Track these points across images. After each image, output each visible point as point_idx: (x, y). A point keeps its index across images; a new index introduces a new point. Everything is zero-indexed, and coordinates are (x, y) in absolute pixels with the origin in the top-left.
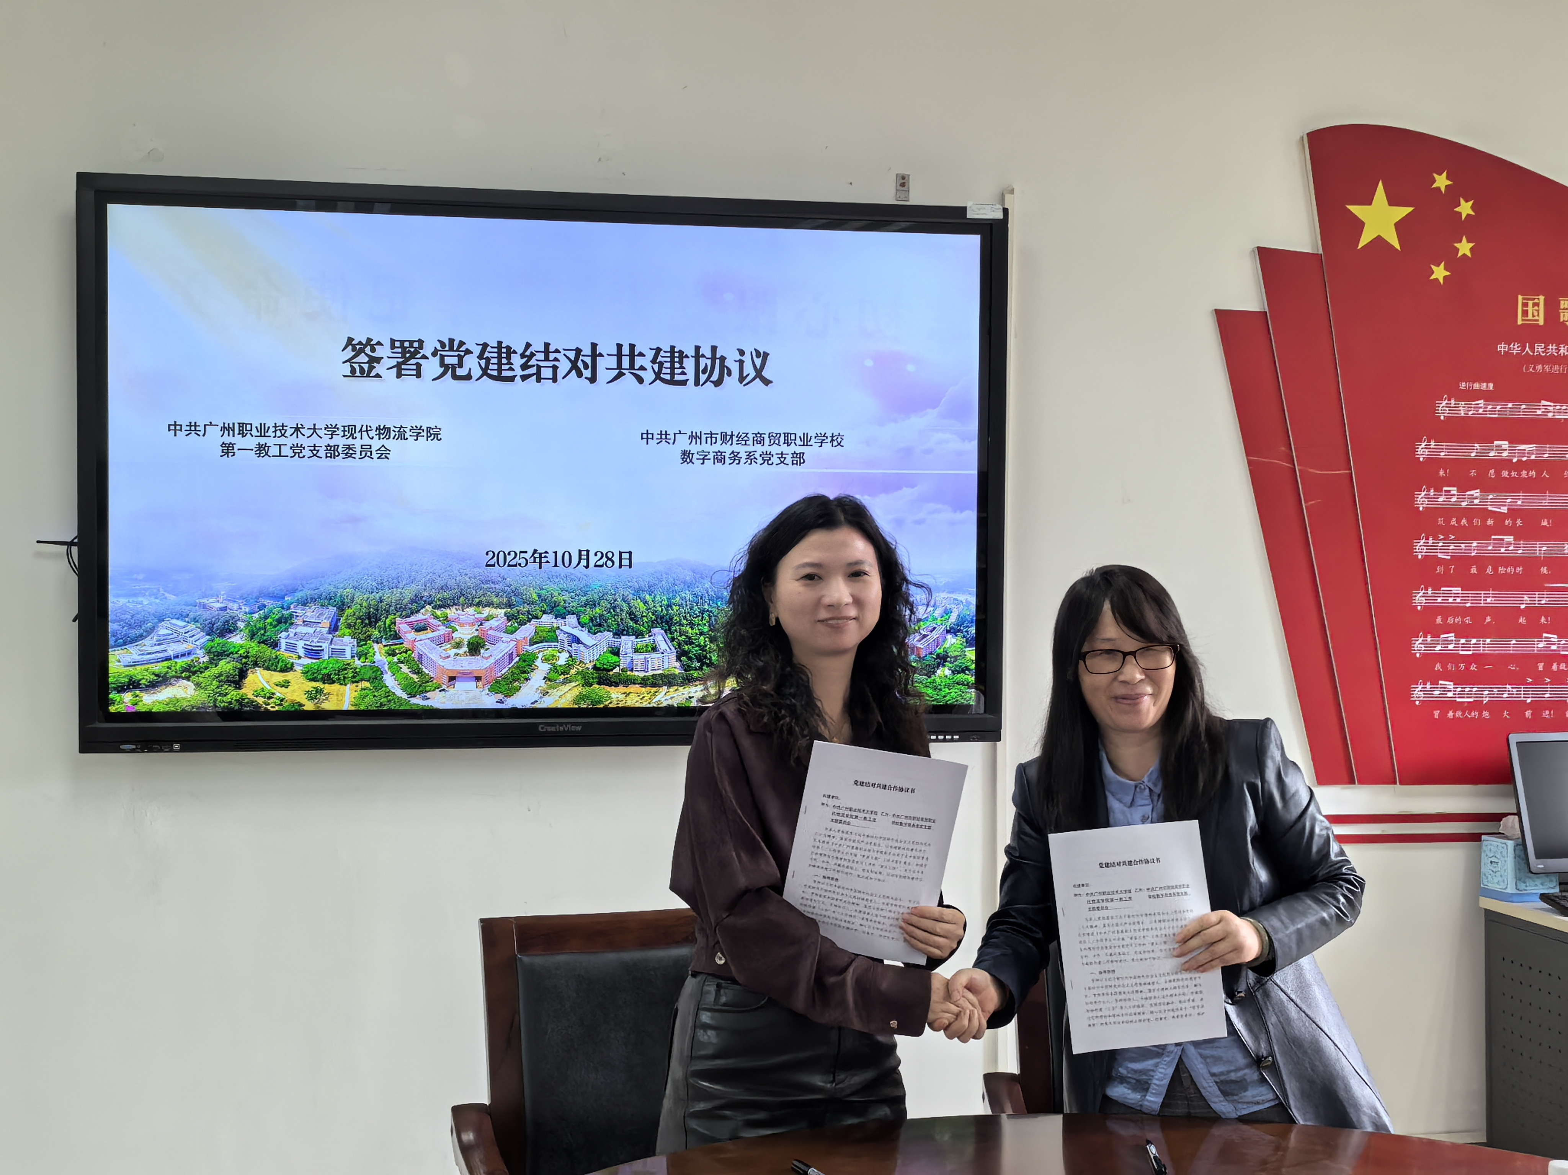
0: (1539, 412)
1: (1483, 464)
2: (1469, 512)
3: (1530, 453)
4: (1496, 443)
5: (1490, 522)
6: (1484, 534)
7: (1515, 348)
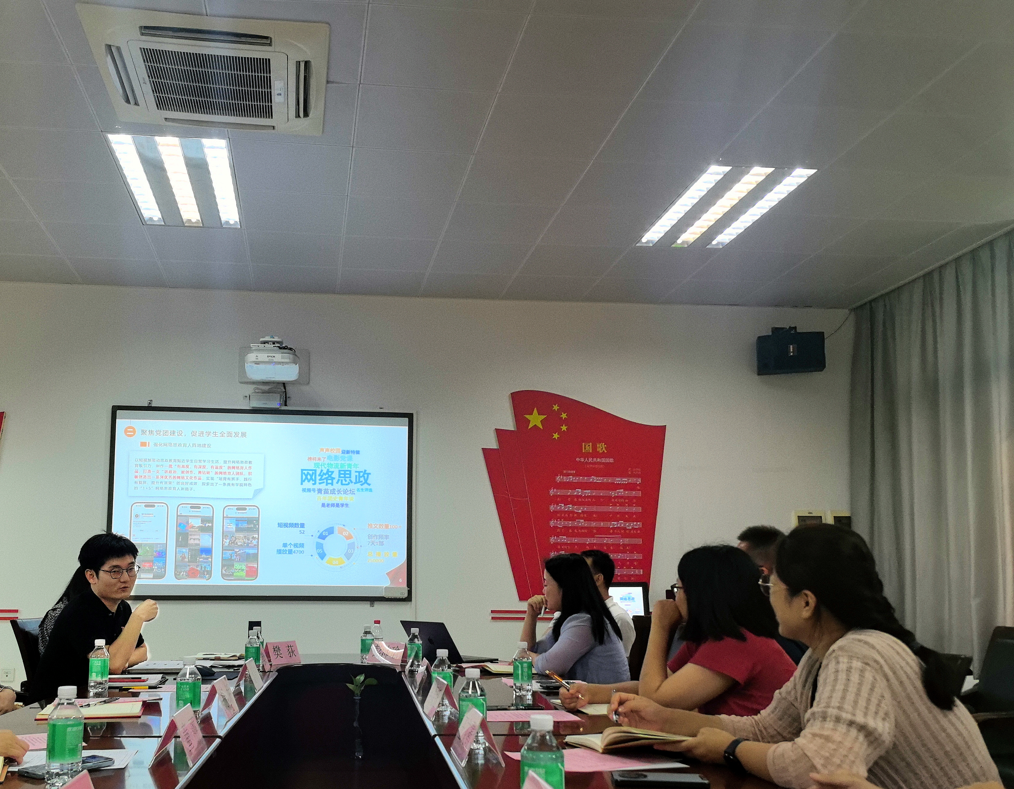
0: (591, 480)
1: (572, 496)
2: (569, 512)
3: (589, 493)
4: (577, 490)
5: (575, 515)
6: (573, 519)
7: (582, 460)
